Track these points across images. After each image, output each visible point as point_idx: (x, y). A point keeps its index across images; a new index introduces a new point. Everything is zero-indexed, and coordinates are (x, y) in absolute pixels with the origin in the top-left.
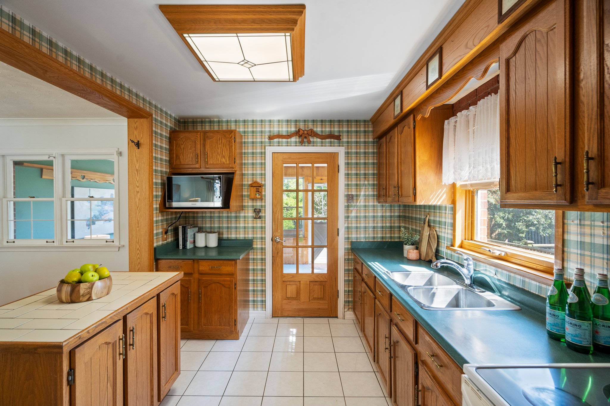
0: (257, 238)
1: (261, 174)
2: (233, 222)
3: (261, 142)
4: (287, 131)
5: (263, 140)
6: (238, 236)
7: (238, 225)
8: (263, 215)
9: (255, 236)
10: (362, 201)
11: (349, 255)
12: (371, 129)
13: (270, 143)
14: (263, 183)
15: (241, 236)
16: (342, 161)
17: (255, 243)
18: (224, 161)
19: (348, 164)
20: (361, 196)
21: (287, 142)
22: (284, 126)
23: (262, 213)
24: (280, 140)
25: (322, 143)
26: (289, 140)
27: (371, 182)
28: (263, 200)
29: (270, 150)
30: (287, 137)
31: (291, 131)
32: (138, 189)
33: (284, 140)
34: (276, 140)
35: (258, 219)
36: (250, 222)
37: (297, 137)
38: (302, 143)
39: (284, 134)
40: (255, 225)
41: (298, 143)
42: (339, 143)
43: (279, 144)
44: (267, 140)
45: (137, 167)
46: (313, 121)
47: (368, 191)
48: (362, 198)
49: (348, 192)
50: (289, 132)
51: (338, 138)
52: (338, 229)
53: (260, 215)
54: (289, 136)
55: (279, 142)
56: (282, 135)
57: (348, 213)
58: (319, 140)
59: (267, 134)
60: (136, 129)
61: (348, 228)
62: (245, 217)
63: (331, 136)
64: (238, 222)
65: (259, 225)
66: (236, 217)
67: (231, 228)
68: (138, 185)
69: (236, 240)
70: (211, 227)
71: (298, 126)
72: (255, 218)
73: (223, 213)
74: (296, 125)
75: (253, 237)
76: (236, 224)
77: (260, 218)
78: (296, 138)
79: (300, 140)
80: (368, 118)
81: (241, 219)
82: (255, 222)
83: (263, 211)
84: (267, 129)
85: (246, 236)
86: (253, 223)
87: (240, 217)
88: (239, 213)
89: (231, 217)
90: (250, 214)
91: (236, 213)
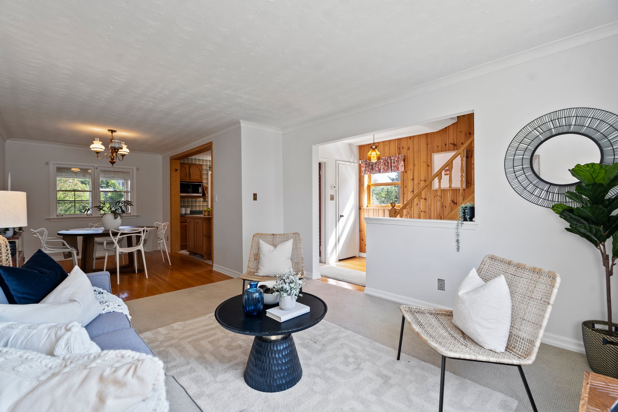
1: (206, 183)
2: (194, 203)
3: (206, 169)
5: (207, 168)
7: (196, 205)
8: (207, 200)
14: (207, 186)
15: (198, 209)
18: (198, 177)
28: (207, 194)
29: (210, 173)
32: (175, 188)
36: (201, 203)
44: (208, 168)
45: (175, 179)
60: (175, 164)
62: (199, 201)
66: (195, 201)
67: (193, 206)
68: (175, 186)
70: (184, 205)
72: (204, 201)
73: (189, 199)
76: (195, 204)
77: (206, 201)
82: (204, 203)
83: (207, 198)
84: (208, 164)
85: (200, 209)
87: (197, 201)
88: (197, 199)
89: (193, 201)
90: (202, 199)
91: (195, 199)
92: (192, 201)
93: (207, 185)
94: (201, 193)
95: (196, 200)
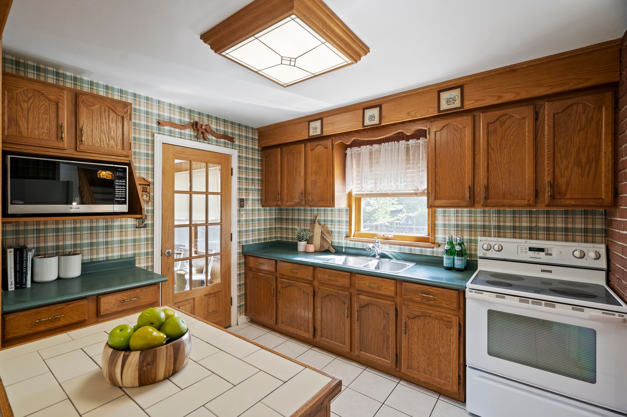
0: (139, 254)
1: (147, 169)
2: (101, 235)
3: (147, 127)
4: (181, 120)
5: (150, 124)
6: (110, 255)
7: (109, 239)
8: (150, 222)
9: (137, 252)
10: (250, 205)
11: (240, 260)
12: (257, 137)
13: (159, 129)
14: (150, 180)
15: (116, 254)
16: (235, 164)
17: (137, 262)
18: (114, 144)
19: (239, 168)
20: (250, 200)
21: (181, 134)
22: (177, 113)
23: (148, 220)
24: (172, 129)
25: (217, 142)
26: (183, 131)
27: (257, 188)
28: (150, 203)
29: (160, 139)
30: (181, 127)
31: (185, 122)
33: (177, 130)
34: (167, 128)
35: (142, 229)
36: (129, 233)
37: (192, 129)
38: (197, 138)
39: (177, 123)
40: (137, 237)
41: (192, 137)
42: (232, 146)
43: (171, 134)
44: (155, 125)
46: (208, 116)
47: (255, 196)
48: (250, 202)
49: (240, 196)
50: (182, 122)
51: (232, 140)
52: (231, 234)
53: (145, 223)
54: (183, 126)
55: (170, 131)
56: (176, 124)
57: (239, 217)
58: (214, 138)
59: (155, 119)
61: (240, 232)
62: (121, 227)
63: (225, 136)
64: (110, 234)
65: (143, 236)
66: (107, 227)
67: (97, 244)
69: (107, 260)
70: (59, 246)
71: (192, 117)
72: (137, 227)
73: (81, 222)
74: (190, 115)
75: (135, 254)
76: (107, 237)
77: (145, 226)
78: (190, 131)
79: (196, 134)
80: (256, 126)
81: (115, 230)
82: (137, 232)
83: (149, 218)
84: (155, 111)
85: (124, 253)
86: (135, 235)
87: (112, 227)
88: (112, 222)
89: (97, 228)
90: (130, 221)
91: (107, 222)
92: (91, 228)
93: (150, 176)
94: (124, 203)
95: (110, 224)
